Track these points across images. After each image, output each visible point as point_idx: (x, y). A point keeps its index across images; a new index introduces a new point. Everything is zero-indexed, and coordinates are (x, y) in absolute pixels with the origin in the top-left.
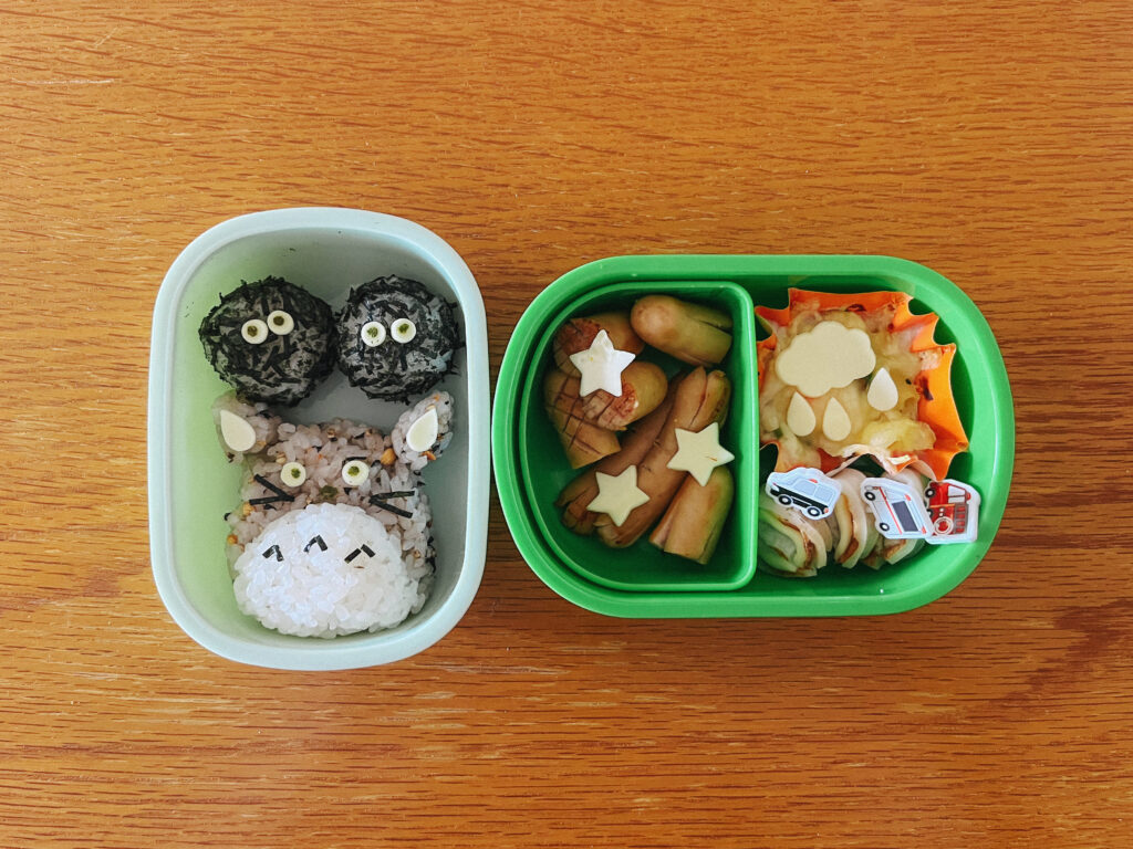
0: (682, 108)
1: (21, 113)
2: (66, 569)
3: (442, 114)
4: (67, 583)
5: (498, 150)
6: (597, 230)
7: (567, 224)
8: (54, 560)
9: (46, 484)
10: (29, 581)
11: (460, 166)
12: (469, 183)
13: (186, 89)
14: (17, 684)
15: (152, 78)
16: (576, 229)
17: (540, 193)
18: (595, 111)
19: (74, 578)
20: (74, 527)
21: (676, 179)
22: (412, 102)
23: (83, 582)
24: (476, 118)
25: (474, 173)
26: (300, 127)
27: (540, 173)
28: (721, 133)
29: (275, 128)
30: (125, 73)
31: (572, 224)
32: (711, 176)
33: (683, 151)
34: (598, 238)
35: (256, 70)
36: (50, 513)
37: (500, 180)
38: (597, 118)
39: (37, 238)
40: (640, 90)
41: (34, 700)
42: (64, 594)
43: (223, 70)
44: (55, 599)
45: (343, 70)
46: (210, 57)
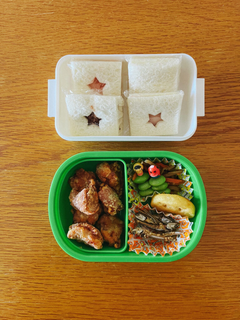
0: (217, 11)
1: (29, 23)
2: (46, 153)
3: (147, 16)
4: (46, 157)
5: (164, 25)
6: (194, 47)
7: (185, 46)
8: (43, 150)
9: (39, 128)
10: (36, 156)
11: (153, 31)
12: (156, 36)
13: (74, 13)
14: (34, 186)
15: (65, 11)
16: (188, 47)
17: (177, 37)
18: (192, 13)
19: (48, 155)
20: (48, 141)
21: (217, 31)
22: (139, 13)
23: (51, 156)
24: (157, 16)
25: (157, 33)
26: (107, 22)
27: (177, 31)
28: (229, 18)
29: (100, 23)
30: (57, 10)
31: (187, 46)
32: (227, 30)
33: (218, 23)
34: (195, 50)
35: (94, 7)
36: (41, 137)
37: (165, 34)
38: (193, 15)
39: (35, 58)
40: (205, 6)
41: (39, 190)
42: (46, 160)
43: (84, 7)
44: (43, 161)
45: (118, 5)
46: (81, 4)
